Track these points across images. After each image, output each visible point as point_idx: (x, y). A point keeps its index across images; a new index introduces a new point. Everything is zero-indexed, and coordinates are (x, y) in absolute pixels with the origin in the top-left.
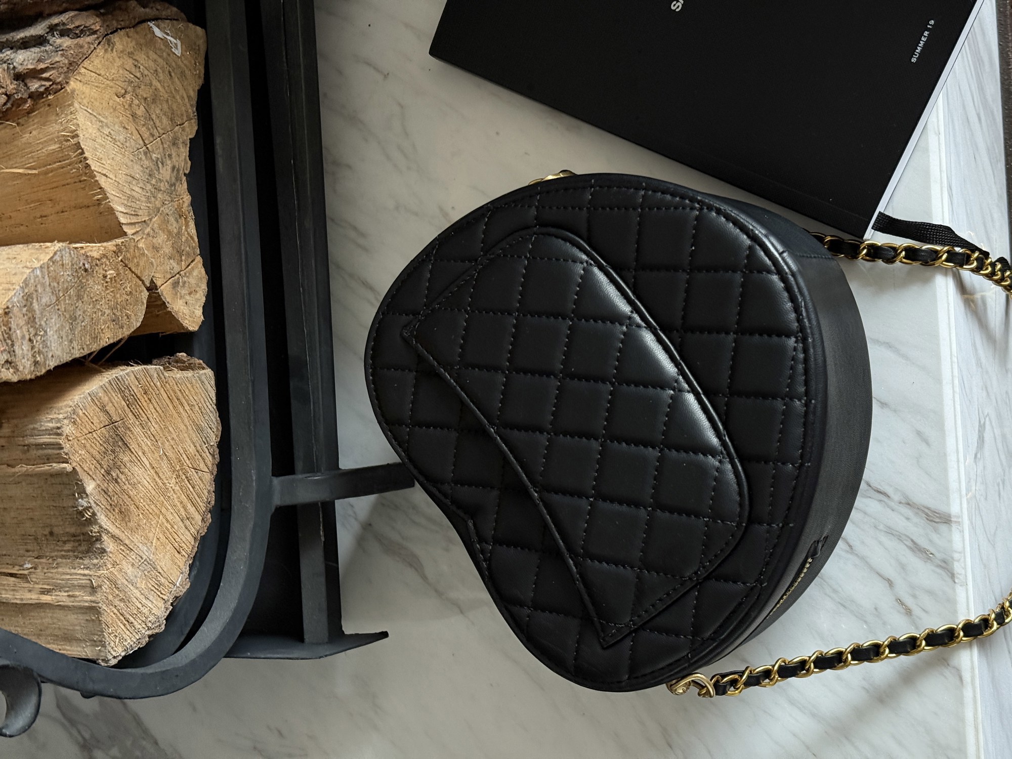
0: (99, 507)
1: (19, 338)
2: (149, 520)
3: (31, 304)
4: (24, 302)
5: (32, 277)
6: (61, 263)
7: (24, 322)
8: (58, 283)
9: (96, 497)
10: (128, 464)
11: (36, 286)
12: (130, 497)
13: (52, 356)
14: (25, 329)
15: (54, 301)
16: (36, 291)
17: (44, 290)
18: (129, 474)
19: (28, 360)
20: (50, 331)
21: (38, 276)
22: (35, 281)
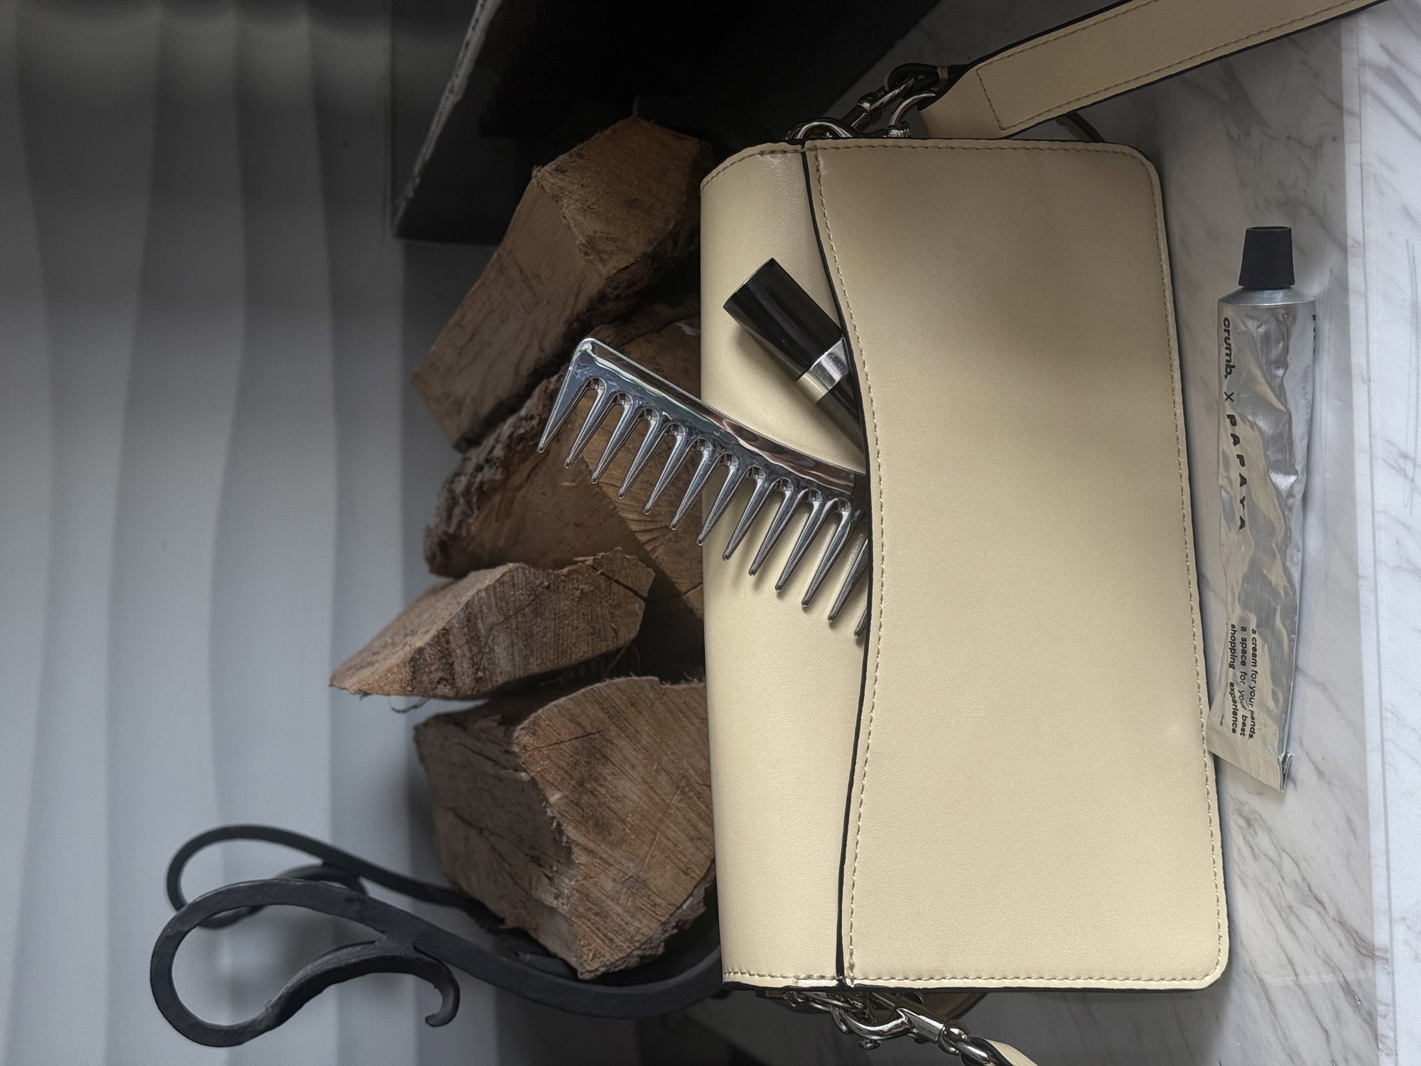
0: (565, 818)
1: (459, 656)
2: (640, 836)
3: (475, 624)
4: (465, 623)
5: (476, 599)
6: (511, 583)
7: (464, 642)
8: (507, 603)
9: (562, 808)
10: (609, 778)
11: (481, 607)
12: (612, 811)
13: (501, 673)
14: (466, 648)
15: (502, 620)
16: (481, 612)
17: (490, 610)
18: (610, 786)
19: (468, 677)
20: (498, 648)
21: (482, 598)
22: (479, 603)
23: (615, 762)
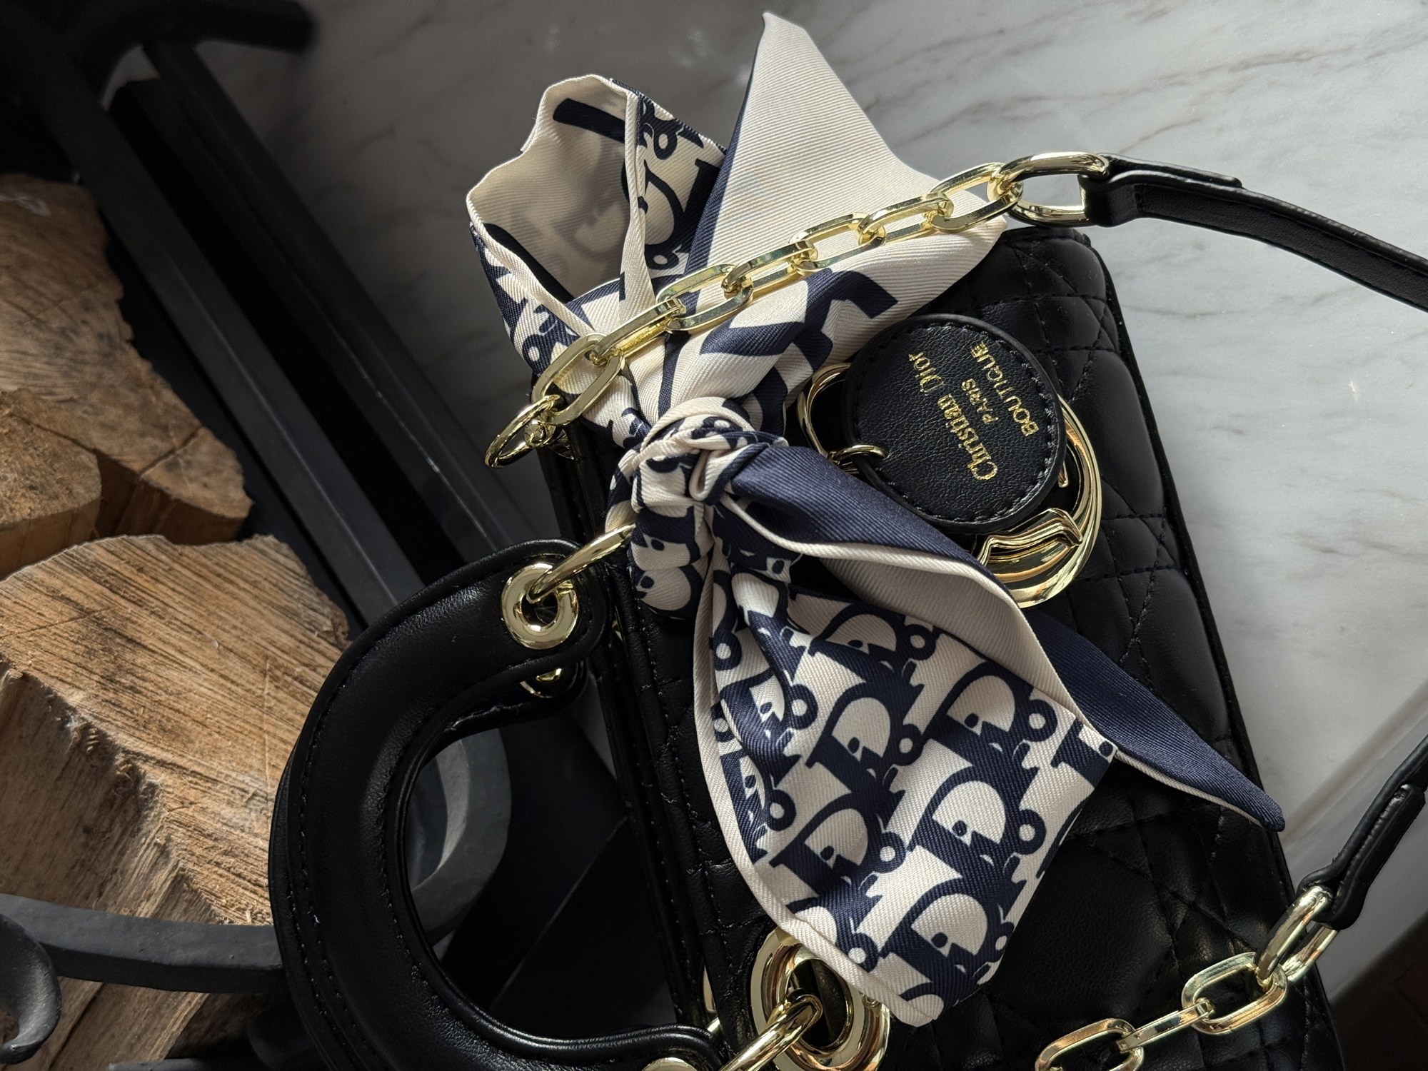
0: (108, 724)
9: (97, 712)
10: (152, 668)
12: (179, 712)
18: (160, 679)
23: (151, 647)
